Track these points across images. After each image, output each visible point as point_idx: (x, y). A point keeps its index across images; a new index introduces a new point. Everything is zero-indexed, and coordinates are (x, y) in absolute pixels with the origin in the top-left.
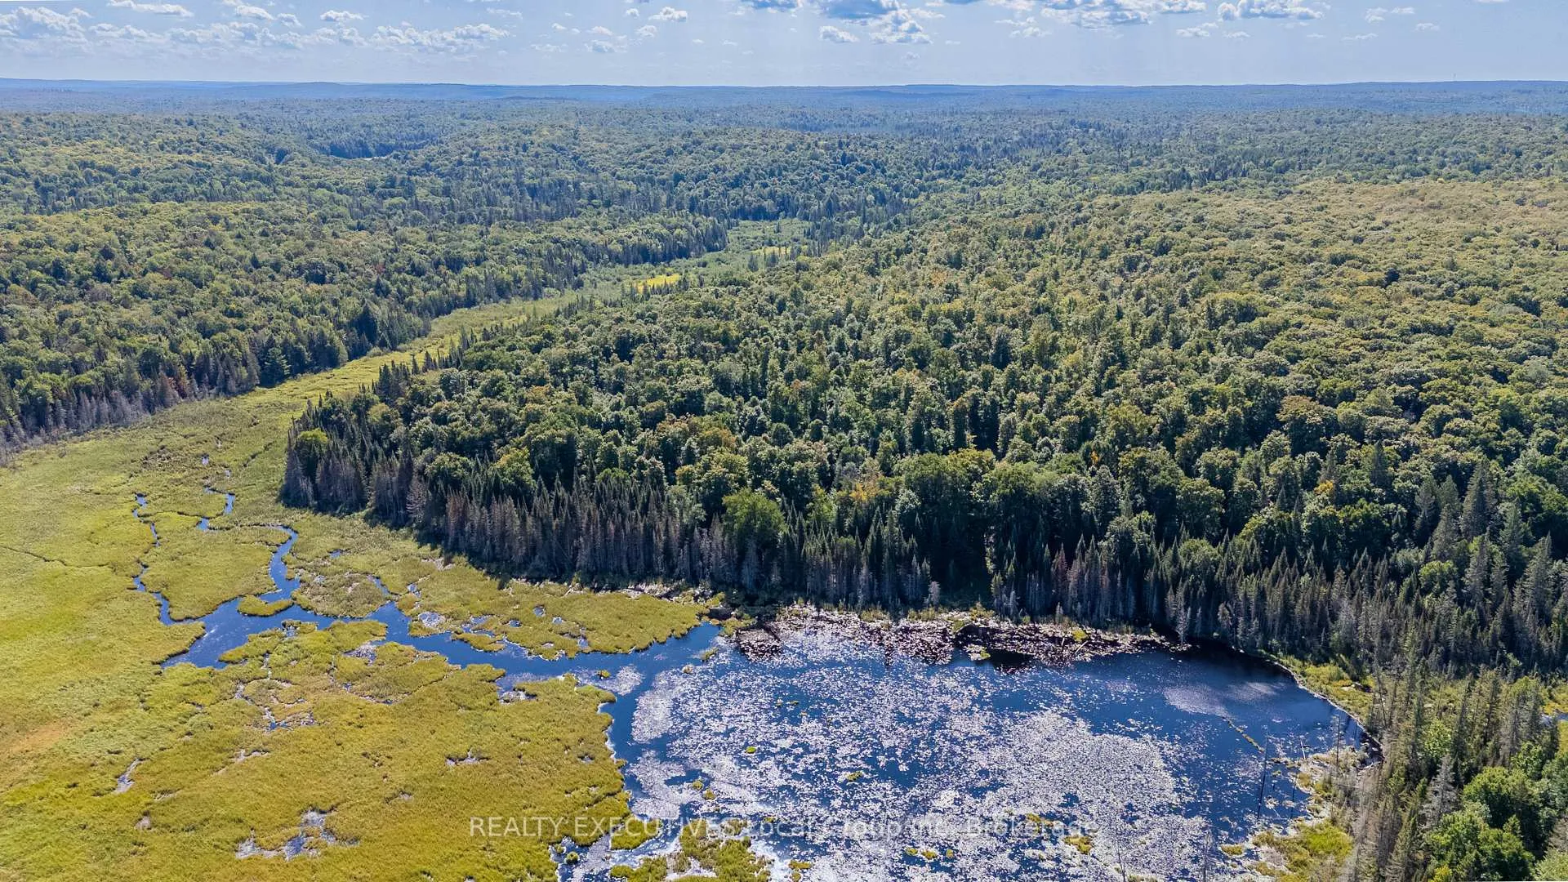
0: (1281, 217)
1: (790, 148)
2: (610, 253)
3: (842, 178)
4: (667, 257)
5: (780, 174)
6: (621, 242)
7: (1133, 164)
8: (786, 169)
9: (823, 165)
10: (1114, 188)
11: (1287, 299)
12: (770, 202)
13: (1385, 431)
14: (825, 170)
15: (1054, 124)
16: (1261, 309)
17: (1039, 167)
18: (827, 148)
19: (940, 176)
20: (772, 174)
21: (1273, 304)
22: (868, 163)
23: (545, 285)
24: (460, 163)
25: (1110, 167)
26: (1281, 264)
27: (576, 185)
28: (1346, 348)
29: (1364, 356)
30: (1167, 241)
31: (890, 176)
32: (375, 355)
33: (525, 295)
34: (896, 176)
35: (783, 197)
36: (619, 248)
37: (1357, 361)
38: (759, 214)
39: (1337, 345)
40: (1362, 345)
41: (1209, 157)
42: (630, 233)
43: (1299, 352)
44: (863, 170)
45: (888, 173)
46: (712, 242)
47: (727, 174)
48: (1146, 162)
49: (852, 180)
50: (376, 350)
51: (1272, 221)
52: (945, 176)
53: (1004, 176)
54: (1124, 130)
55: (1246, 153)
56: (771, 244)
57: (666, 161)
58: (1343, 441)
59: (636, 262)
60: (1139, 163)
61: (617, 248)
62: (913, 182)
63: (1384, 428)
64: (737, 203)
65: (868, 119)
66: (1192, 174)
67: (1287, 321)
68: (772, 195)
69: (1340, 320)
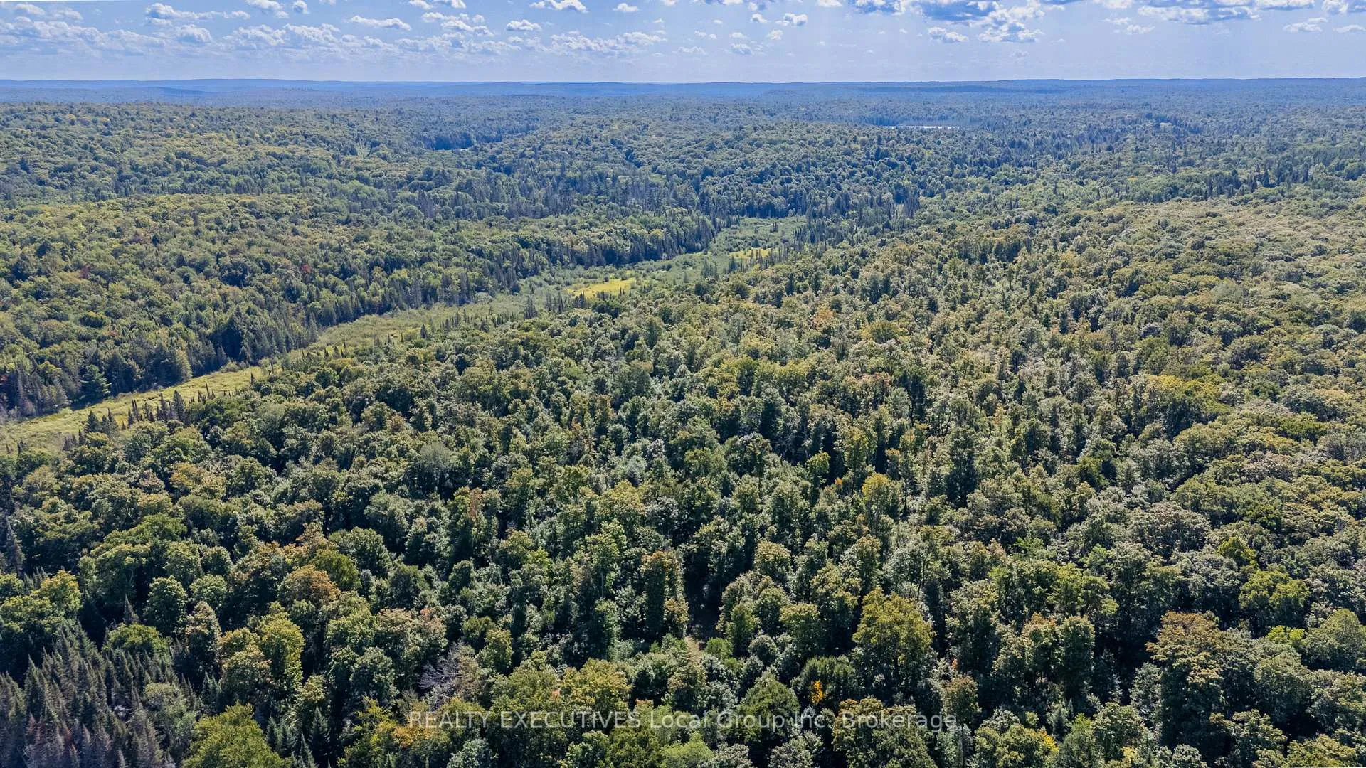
0: (1312, 245)
1: (828, 143)
2: (573, 253)
3: (870, 173)
4: (634, 259)
5: (808, 169)
6: (587, 242)
7: (1183, 164)
8: (814, 164)
9: (854, 161)
10: (1138, 194)
11: (1256, 392)
12: (781, 199)
13: (1344, 711)
14: (855, 166)
15: (1126, 118)
16: (1209, 407)
17: (1079, 165)
18: (863, 143)
19: (971, 173)
20: (799, 170)
21: (1229, 401)
22: (901, 159)
23: (479, 290)
24: (523, 155)
25: (1156, 167)
26: (1277, 323)
27: (614, 179)
28: (1315, 505)
29: (1342, 525)
30: (1138, 277)
31: (919, 173)
32: (228, 370)
33: (449, 301)
34: (925, 173)
35: (795, 194)
36: (585, 248)
37: (1330, 532)
38: (768, 211)
39: (1300, 498)
40: (1343, 503)
41: (1273, 157)
42: (603, 234)
43: (1231, 505)
44: (894, 165)
45: (919, 169)
46: (691, 243)
47: (754, 169)
48: (1198, 162)
49: (878, 176)
50: (232, 364)
51: (1297, 251)
52: (977, 174)
53: (1038, 175)
54: (1201, 125)
55: (1319, 152)
56: (757, 246)
57: (706, 155)
58: (1254, 729)
59: (599, 264)
60: (1191, 163)
61: (582, 248)
62: (941, 179)
63: (1342, 702)
64: (747, 200)
65: (947, 112)
66: (1242, 178)
67: (1231, 442)
68: (785, 193)
69: (1323, 443)
